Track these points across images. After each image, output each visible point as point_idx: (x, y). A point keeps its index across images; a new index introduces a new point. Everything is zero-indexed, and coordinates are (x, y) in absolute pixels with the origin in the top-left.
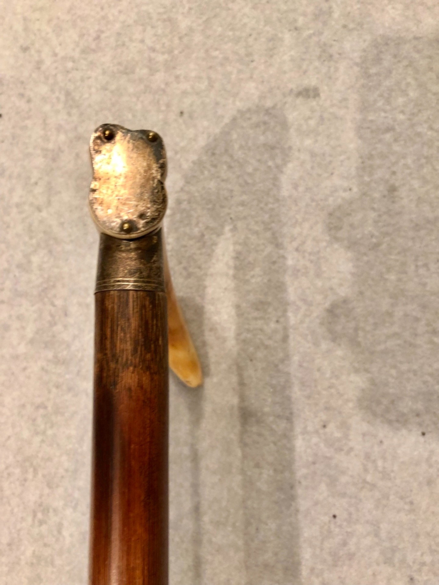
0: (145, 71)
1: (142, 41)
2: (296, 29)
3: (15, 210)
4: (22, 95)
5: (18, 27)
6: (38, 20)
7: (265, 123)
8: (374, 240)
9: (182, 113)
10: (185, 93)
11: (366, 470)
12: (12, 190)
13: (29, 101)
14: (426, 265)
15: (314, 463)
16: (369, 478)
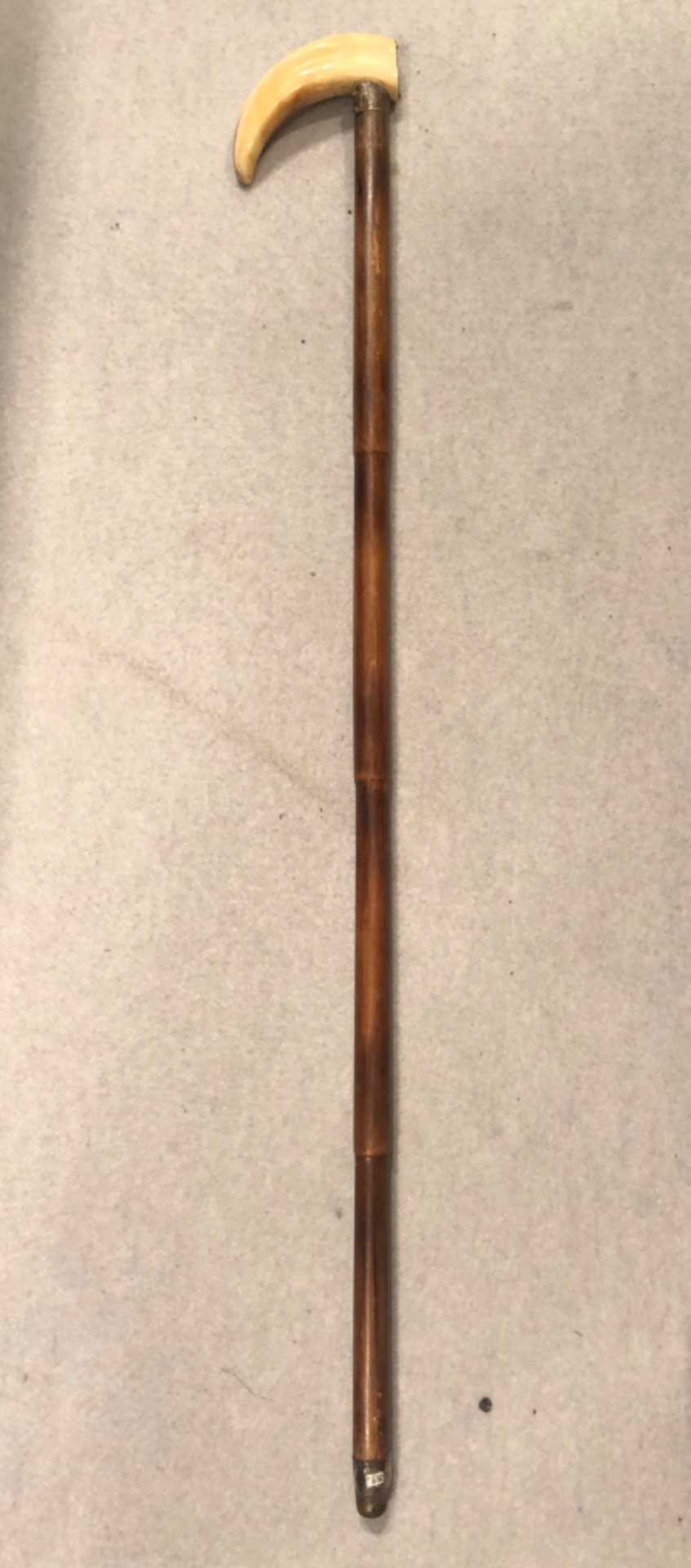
0: (428, 297)
1: (424, 272)
2: (550, 256)
3: (328, 420)
4: (322, 324)
5: (310, 264)
6: (328, 258)
7: (532, 333)
8: (623, 414)
9: (464, 329)
10: (464, 313)
11: (630, 580)
12: (323, 404)
13: (329, 327)
14: (663, 428)
15: (592, 582)
16: (633, 586)
